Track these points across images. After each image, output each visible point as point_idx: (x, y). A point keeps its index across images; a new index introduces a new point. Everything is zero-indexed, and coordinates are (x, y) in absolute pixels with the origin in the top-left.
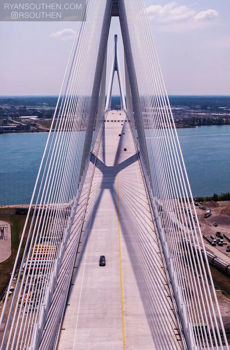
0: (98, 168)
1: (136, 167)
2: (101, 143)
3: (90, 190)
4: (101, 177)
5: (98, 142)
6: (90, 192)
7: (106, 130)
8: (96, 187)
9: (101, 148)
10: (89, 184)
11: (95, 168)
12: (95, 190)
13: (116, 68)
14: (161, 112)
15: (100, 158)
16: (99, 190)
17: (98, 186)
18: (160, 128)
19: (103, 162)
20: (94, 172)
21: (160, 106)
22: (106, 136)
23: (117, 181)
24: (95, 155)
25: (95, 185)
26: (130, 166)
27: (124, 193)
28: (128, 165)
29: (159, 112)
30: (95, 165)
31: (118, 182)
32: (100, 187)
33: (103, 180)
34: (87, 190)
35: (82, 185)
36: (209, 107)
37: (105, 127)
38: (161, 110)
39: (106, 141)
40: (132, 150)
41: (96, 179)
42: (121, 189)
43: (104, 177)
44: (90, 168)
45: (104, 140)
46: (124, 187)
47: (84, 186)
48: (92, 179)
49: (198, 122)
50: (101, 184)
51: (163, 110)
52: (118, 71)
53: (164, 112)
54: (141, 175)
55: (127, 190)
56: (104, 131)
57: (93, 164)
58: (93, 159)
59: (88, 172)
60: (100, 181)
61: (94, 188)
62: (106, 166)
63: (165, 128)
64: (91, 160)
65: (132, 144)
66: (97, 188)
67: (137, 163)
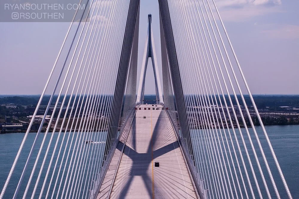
0: (126, 154)
1: (177, 154)
2: (131, 131)
3: (116, 177)
4: (131, 164)
5: (127, 131)
6: (115, 179)
7: (137, 119)
8: (124, 173)
9: (130, 136)
10: (114, 170)
11: (122, 155)
12: (122, 176)
13: (150, 54)
14: (207, 111)
15: (129, 145)
16: (128, 177)
17: (126, 173)
18: (206, 128)
19: (134, 150)
20: (121, 159)
21: (206, 105)
22: (137, 125)
23: (151, 167)
24: (123, 142)
25: (122, 172)
26: (169, 153)
27: (161, 180)
28: (166, 152)
29: (204, 111)
30: (123, 152)
31: (153, 169)
32: (129, 174)
33: (133, 167)
34: (112, 177)
35: (106, 171)
36: (268, 106)
37: (136, 116)
38: (207, 109)
39: (137, 130)
40: (172, 138)
41: (125, 166)
42: (157, 176)
43: (134, 163)
44: (115, 155)
45: (135, 129)
46: (161, 174)
47: (108, 173)
48: (119, 166)
49: (255, 121)
50: (129, 171)
51: (210, 109)
52: (153, 59)
53: (210, 111)
54: (184, 162)
55: (164, 177)
56: (135, 120)
57: (120, 152)
58: (120, 146)
59: (113, 159)
60: (130, 168)
61: (121, 175)
62: (137, 153)
63: (211, 128)
64: (117, 147)
65: (172, 132)
66: (124, 175)
67: (178, 150)
